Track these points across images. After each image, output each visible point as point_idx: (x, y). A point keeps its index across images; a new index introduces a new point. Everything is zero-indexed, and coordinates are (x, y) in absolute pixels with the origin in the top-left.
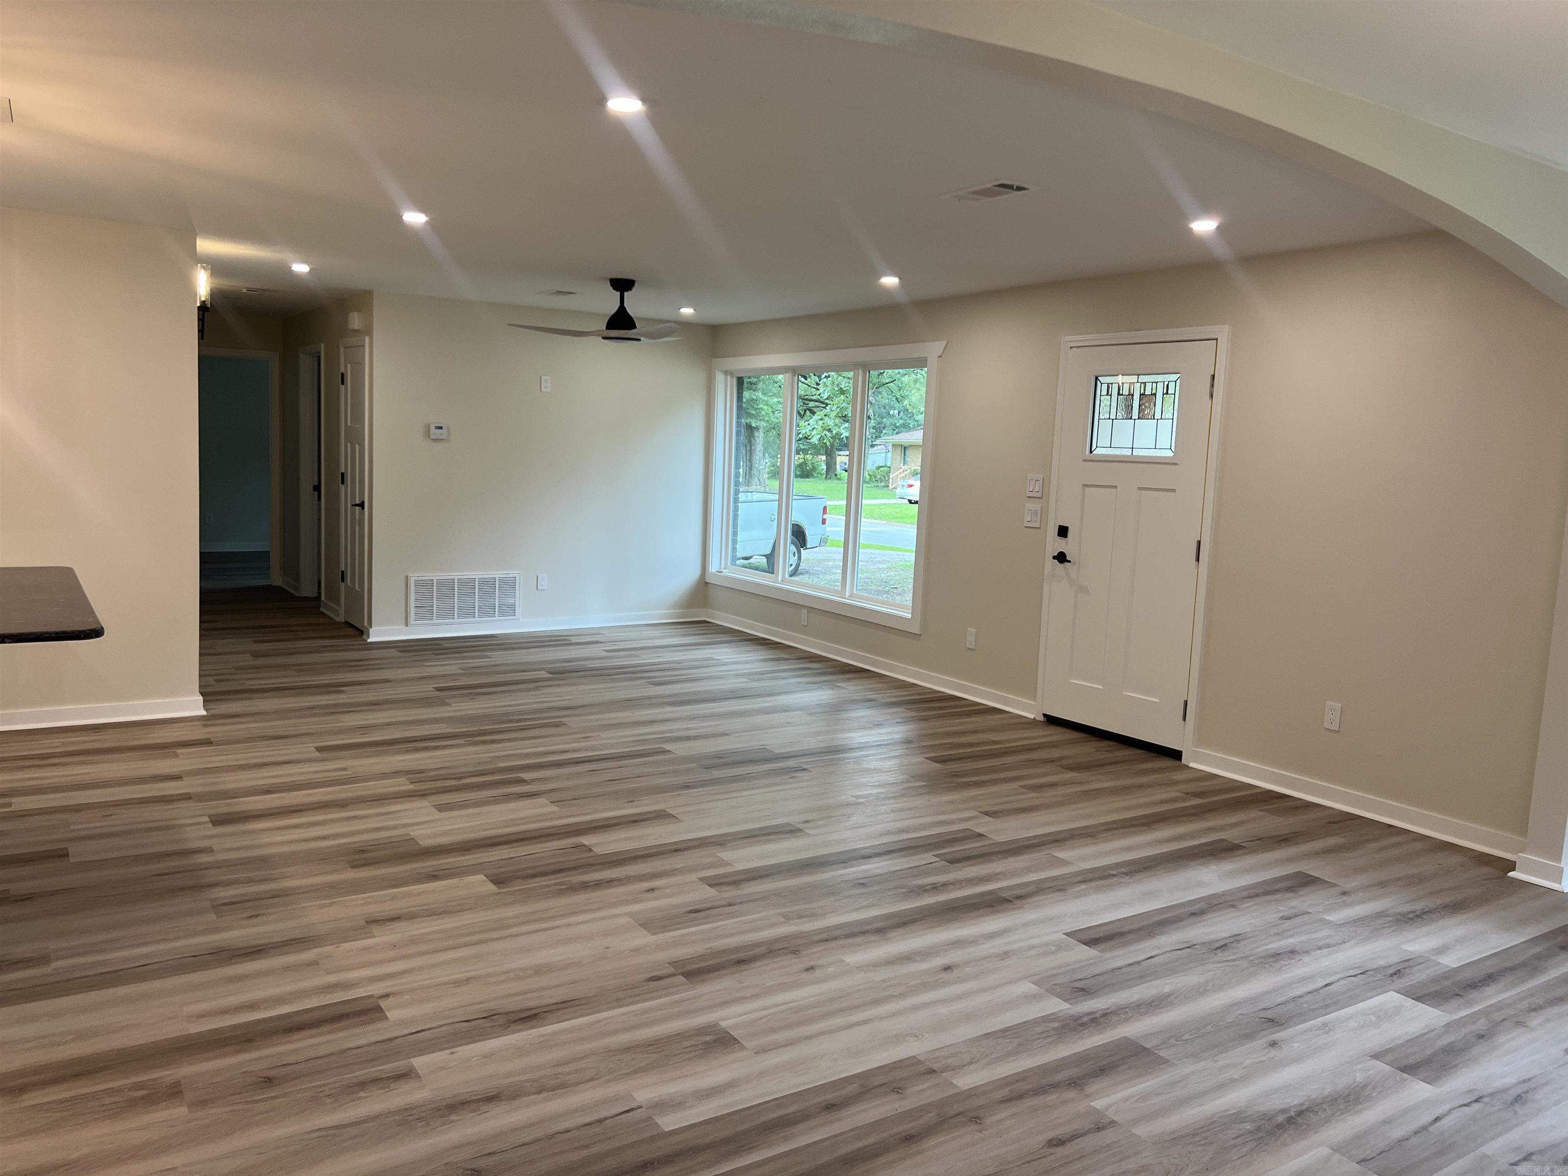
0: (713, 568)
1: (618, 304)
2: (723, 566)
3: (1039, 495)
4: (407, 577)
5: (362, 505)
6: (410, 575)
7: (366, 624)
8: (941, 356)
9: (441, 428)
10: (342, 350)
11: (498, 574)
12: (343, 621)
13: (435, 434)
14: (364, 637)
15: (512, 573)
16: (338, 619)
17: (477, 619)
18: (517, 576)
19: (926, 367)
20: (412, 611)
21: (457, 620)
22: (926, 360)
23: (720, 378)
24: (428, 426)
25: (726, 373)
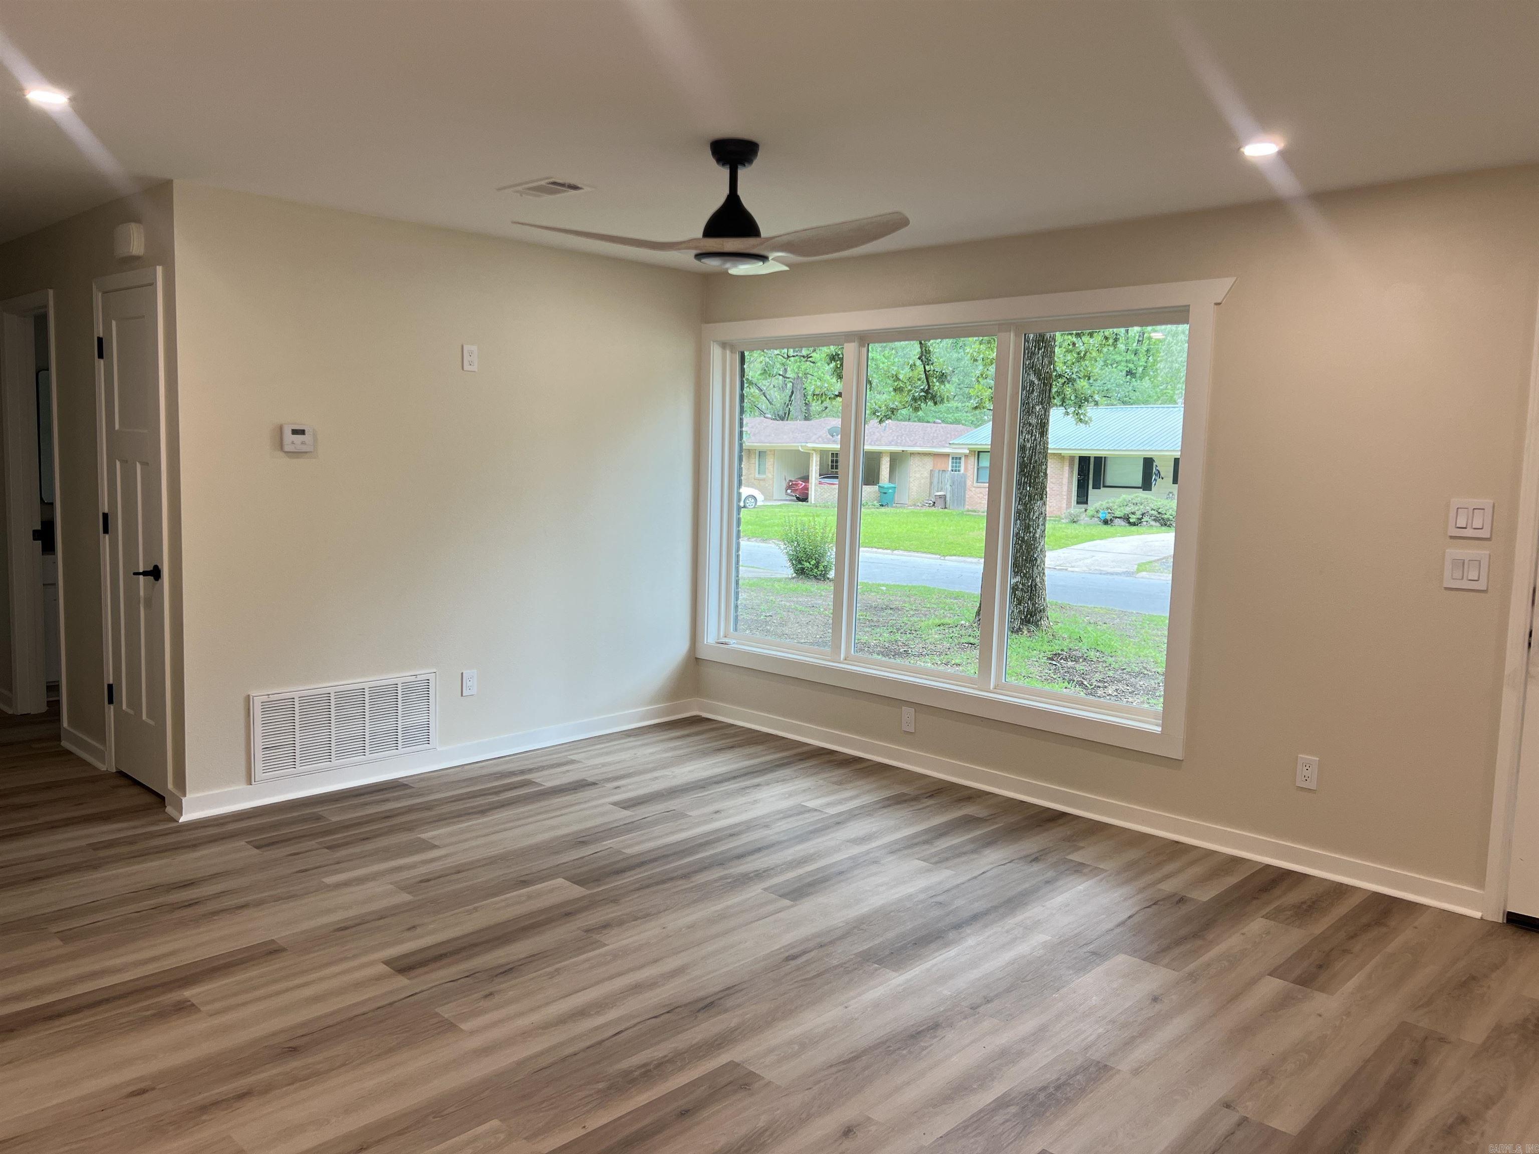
0: (710, 636)
1: (726, 191)
2: (722, 634)
3: (1485, 534)
4: (248, 698)
5: (155, 573)
6: (253, 693)
7: (170, 786)
8: (1219, 304)
9: (302, 432)
10: (98, 299)
11: (399, 677)
12: (114, 770)
13: (293, 443)
14: (169, 809)
15: (423, 673)
16: (103, 768)
17: (369, 756)
18: (432, 677)
19: (1186, 322)
20: (259, 754)
21: (335, 762)
22: (1188, 311)
23: (716, 352)
24: (281, 429)
25: (724, 345)
